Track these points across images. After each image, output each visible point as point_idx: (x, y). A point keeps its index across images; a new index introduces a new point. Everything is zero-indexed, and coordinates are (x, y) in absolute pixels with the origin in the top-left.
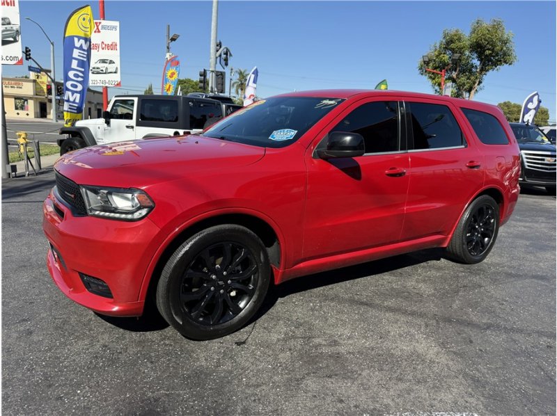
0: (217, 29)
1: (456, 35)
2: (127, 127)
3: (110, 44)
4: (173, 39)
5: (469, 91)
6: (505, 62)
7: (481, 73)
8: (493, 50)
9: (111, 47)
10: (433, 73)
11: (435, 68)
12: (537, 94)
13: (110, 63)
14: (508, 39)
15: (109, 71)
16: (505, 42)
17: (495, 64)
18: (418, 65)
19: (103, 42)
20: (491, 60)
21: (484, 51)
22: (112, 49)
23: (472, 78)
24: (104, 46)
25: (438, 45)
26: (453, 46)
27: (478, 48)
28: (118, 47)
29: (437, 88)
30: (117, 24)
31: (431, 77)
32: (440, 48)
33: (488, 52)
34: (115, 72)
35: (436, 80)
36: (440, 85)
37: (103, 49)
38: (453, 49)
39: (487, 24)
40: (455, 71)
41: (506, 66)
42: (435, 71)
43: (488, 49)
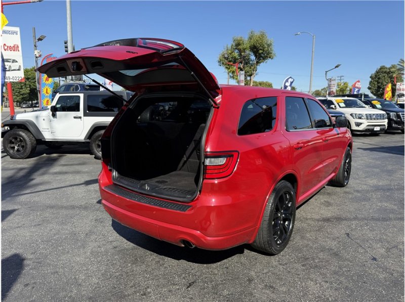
0: (72, 32)
1: (241, 40)
2: (75, 117)
3: (12, 46)
4: (40, 39)
5: (250, 76)
6: (270, 57)
7: (257, 65)
8: (263, 50)
9: (14, 48)
10: (228, 65)
11: (230, 61)
12: (291, 77)
13: (13, 62)
14: (271, 44)
15: (12, 69)
16: (269, 45)
17: (265, 58)
18: (218, 59)
19: (5, 45)
20: (262, 57)
21: (258, 51)
22: (14, 50)
23: (252, 68)
24: (6, 47)
25: (229, 46)
26: (240, 47)
27: (255, 49)
28: (20, 48)
29: (230, 74)
30: (17, 29)
31: (227, 68)
32: (232, 48)
33: (261, 51)
34: (19, 70)
35: (231, 69)
36: (233, 72)
37: (5, 50)
38: (240, 49)
39: (257, 34)
40: (242, 63)
41: (270, 59)
42: (229, 63)
43: (261, 50)
